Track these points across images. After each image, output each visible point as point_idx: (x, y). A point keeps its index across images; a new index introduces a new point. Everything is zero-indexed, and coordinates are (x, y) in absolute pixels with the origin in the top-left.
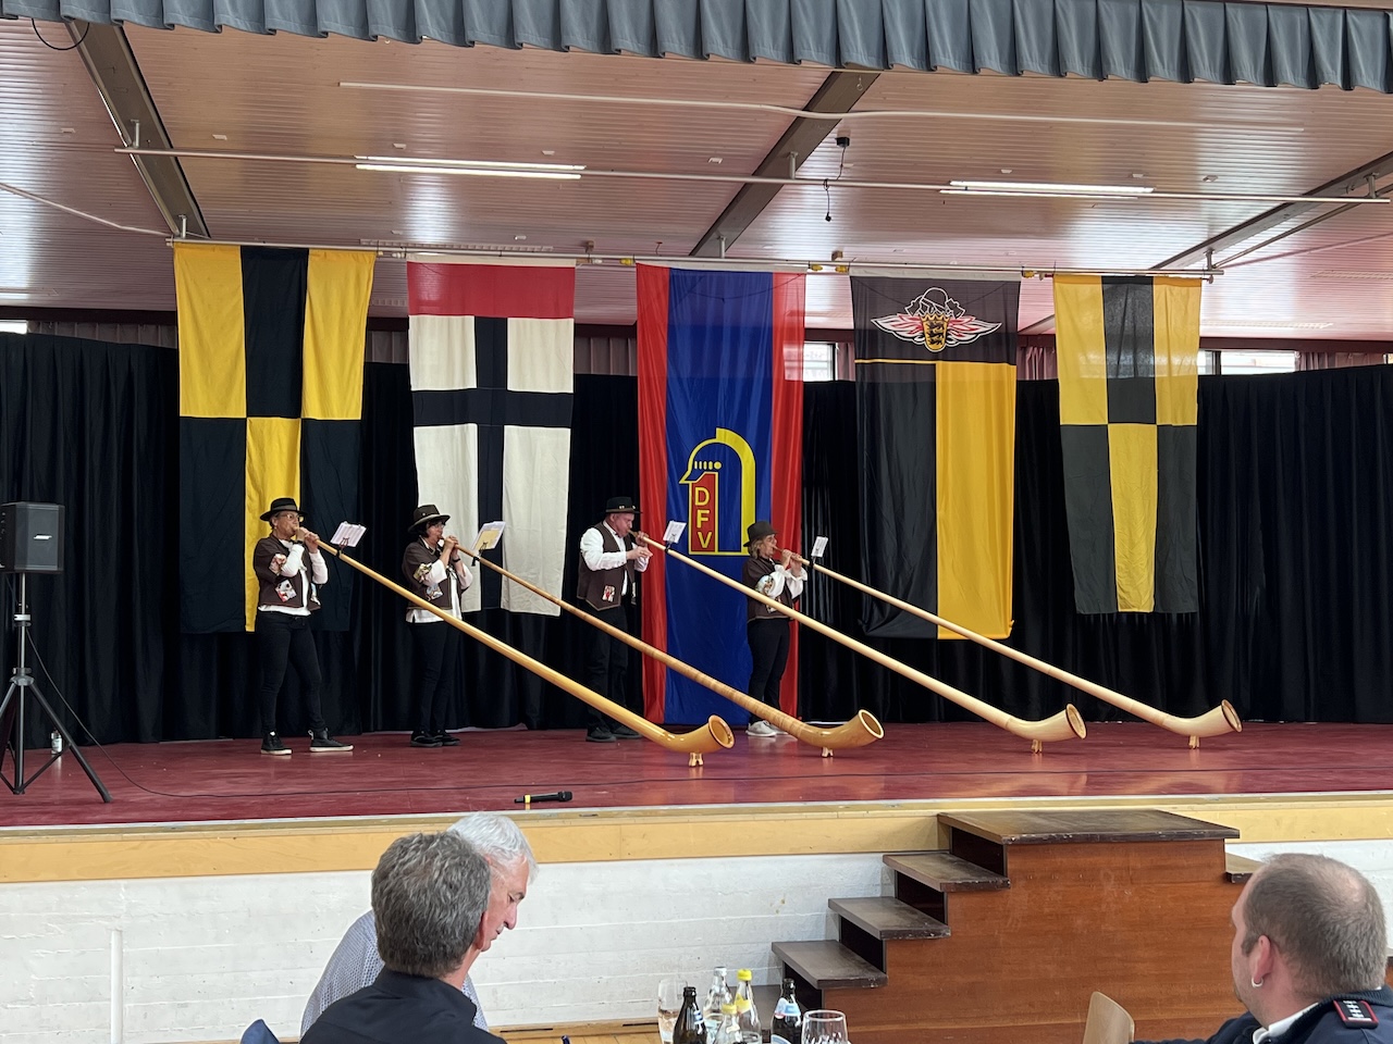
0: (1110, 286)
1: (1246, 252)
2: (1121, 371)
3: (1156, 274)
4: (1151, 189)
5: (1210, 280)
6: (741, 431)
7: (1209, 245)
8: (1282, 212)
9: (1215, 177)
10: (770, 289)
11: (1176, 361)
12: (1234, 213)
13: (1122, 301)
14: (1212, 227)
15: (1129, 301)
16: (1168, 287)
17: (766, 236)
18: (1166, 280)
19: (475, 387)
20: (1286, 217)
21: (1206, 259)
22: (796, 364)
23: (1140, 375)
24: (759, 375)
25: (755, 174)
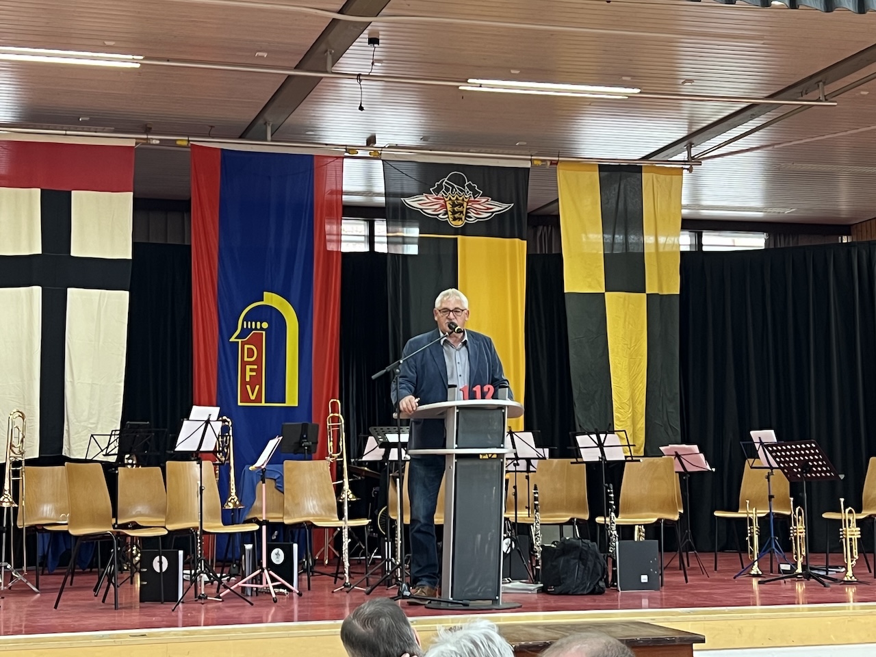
0: (606, 173)
1: (720, 146)
2: (616, 246)
3: (644, 164)
4: (639, 91)
5: (690, 170)
6: (285, 295)
7: (689, 140)
8: (749, 113)
9: (691, 81)
10: (312, 169)
11: (662, 240)
12: (711, 112)
13: (616, 186)
14: (691, 124)
15: (622, 186)
16: (654, 175)
17: (308, 122)
18: (653, 169)
19: (40, 252)
20: (752, 117)
21: (686, 152)
22: (334, 238)
23: (630, 251)
24: (302, 245)
25: (297, 68)
